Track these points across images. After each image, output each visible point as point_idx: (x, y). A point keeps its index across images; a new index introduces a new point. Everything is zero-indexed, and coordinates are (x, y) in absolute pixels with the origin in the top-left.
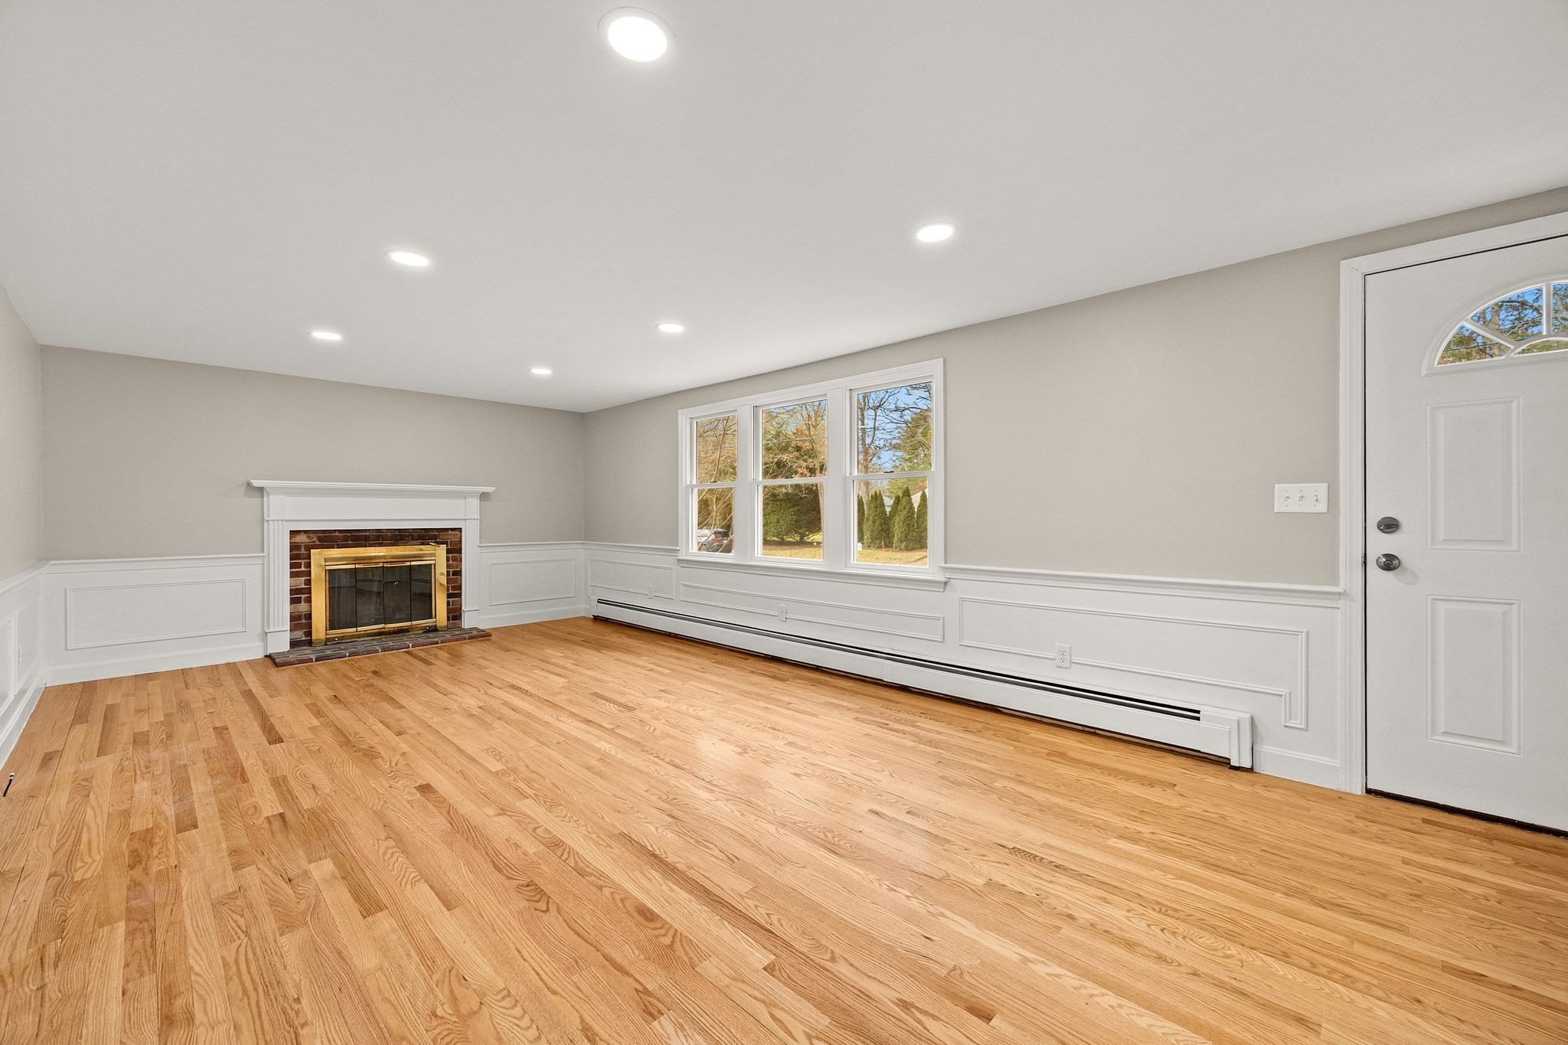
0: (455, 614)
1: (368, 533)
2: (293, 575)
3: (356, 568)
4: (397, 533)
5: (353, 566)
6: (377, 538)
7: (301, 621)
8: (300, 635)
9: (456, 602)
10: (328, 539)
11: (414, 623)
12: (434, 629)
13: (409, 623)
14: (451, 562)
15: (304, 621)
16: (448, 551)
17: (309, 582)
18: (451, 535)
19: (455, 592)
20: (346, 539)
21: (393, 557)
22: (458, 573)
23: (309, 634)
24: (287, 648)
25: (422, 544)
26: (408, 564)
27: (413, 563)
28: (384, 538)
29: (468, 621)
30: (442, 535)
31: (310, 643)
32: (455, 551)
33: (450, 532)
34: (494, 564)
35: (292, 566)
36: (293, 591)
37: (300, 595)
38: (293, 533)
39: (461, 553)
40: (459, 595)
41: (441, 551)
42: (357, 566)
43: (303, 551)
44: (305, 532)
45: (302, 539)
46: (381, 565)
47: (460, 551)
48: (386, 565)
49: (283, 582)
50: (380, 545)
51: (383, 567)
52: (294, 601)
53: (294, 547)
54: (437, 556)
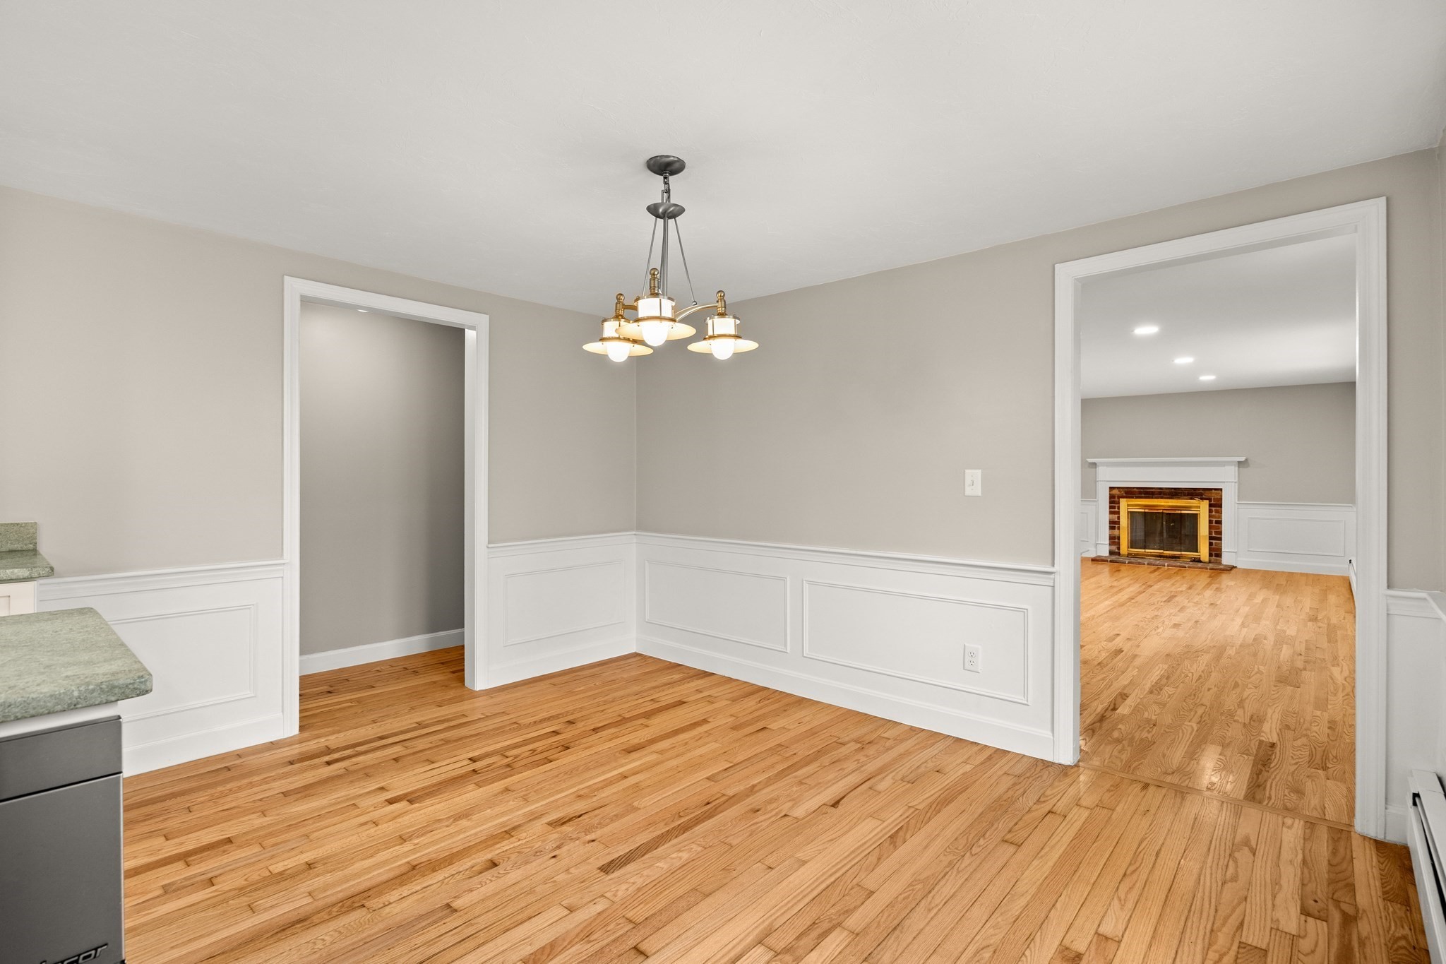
0: (1216, 552)
1: (1153, 490)
2: (1111, 513)
3: (1145, 512)
4: (1173, 490)
5: (1143, 511)
6: (1160, 493)
7: (1114, 540)
8: (1114, 548)
9: (1218, 544)
10: (1130, 493)
11: (1183, 553)
12: (1198, 560)
13: (1179, 553)
14: (1214, 513)
15: (1117, 540)
16: (1210, 505)
17: (1119, 518)
18: (1214, 495)
19: (1216, 536)
20: (1140, 493)
21: (1170, 506)
22: (1219, 522)
23: (1119, 548)
24: (1108, 554)
25: (1191, 499)
26: (1179, 512)
27: (1183, 512)
28: (1165, 494)
29: (1226, 560)
30: (1207, 494)
31: (1119, 554)
32: (1216, 505)
33: (1213, 491)
34: (1252, 518)
35: (1110, 507)
36: (1111, 522)
37: (1114, 525)
38: (1111, 488)
39: (1221, 507)
40: (1220, 539)
41: (1204, 505)
42: (1146, 511)
43: (1116, 499)
44: (1118, 488)
45: (1115, 492)
46: (1161, 511)
47: (1220, 506)
48: (1164, 511)
49: (1105, 517)
50: (1162, 498)
51: (1163, 513)
52: (1112, 528)
53: (1112, 497)
54: (1203, 509)
